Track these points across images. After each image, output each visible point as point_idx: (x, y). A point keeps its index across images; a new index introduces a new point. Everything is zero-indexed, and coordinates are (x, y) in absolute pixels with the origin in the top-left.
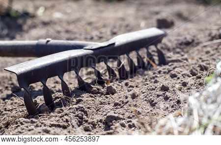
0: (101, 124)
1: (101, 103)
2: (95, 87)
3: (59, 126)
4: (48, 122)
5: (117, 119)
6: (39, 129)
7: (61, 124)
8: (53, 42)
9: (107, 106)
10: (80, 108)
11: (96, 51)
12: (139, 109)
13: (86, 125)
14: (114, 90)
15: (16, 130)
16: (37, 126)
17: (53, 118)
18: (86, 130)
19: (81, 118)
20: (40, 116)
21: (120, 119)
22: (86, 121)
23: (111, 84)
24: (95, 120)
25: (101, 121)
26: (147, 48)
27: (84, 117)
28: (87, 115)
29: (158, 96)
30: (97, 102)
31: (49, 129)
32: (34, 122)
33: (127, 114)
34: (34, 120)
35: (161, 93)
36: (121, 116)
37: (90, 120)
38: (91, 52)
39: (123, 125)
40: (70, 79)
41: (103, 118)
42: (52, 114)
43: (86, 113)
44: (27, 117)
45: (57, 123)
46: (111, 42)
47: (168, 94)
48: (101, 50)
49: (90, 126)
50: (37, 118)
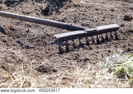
0: (83, 61)
1: (86, 53)
2: (85, 46)
3: (69, 59)
4: (65, 57)
5: (89, 60)
6: (62, 59)
7: (70, 58)
8: (74, 25)
9: (87, 54)
10: (77, 54)
11: (88, 32)
12: (97, 57)
13: (78, 60)
14: (92, 48)
15: (54, 58)
16: (61, 58)
17: (67, 56)
18: (78, 61)
19: (77, 57)
20: (63, 54)
21: (90, 60)
22: (78, 59)
23: (92, 46)
24: (81, 59)
25: (83, 59)
26: (111, 33)
27: (78, 57)
28: (79, 57)
29: (106, 54)
30: (84, 52)
31: (65, 59)
32: (61, 56)
33: (93, 59)
34: (60, 55)
35: (107, 53)
36: (90, 59)
37: (80, 58)
38: (86, 32)
39: (90, 62)
40: (77, 42)
41: (84, 59)
42: (68, 54)
43: (79, 56)
44: (59, 53)
45: (68, 58)
46: (95, 29)
47: (109, 53)
48: (91, 32)
49: (79, 61)
50: (62, 55)
